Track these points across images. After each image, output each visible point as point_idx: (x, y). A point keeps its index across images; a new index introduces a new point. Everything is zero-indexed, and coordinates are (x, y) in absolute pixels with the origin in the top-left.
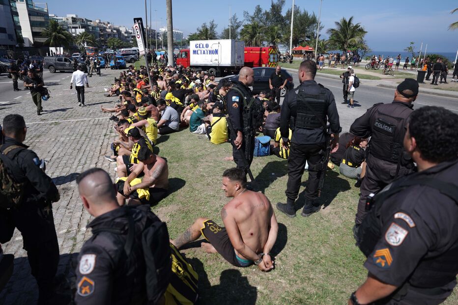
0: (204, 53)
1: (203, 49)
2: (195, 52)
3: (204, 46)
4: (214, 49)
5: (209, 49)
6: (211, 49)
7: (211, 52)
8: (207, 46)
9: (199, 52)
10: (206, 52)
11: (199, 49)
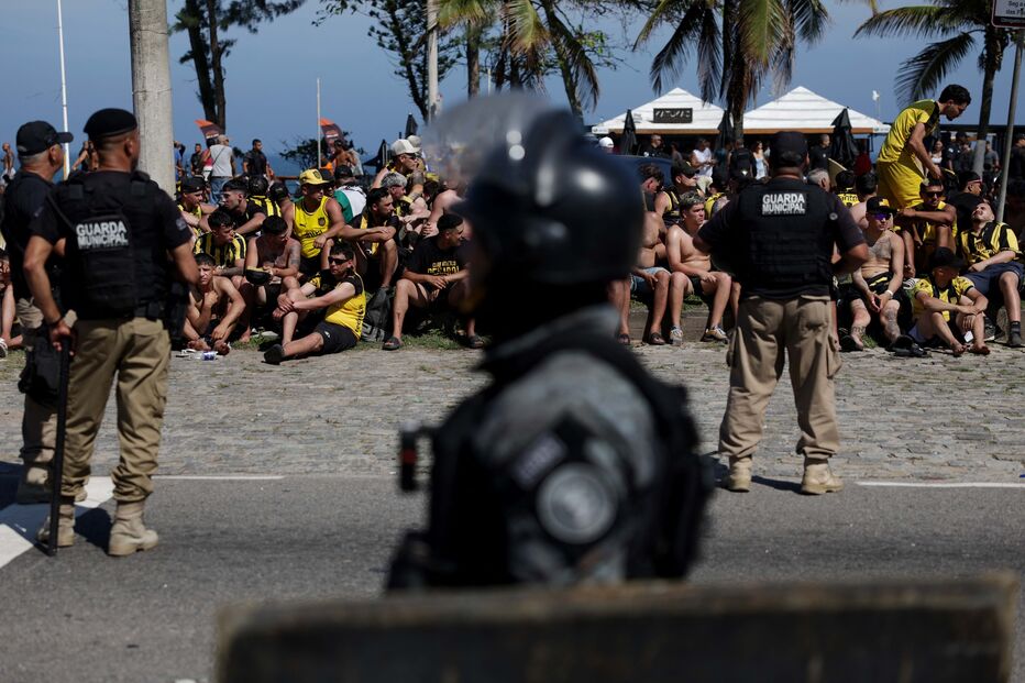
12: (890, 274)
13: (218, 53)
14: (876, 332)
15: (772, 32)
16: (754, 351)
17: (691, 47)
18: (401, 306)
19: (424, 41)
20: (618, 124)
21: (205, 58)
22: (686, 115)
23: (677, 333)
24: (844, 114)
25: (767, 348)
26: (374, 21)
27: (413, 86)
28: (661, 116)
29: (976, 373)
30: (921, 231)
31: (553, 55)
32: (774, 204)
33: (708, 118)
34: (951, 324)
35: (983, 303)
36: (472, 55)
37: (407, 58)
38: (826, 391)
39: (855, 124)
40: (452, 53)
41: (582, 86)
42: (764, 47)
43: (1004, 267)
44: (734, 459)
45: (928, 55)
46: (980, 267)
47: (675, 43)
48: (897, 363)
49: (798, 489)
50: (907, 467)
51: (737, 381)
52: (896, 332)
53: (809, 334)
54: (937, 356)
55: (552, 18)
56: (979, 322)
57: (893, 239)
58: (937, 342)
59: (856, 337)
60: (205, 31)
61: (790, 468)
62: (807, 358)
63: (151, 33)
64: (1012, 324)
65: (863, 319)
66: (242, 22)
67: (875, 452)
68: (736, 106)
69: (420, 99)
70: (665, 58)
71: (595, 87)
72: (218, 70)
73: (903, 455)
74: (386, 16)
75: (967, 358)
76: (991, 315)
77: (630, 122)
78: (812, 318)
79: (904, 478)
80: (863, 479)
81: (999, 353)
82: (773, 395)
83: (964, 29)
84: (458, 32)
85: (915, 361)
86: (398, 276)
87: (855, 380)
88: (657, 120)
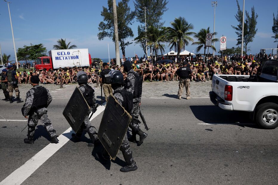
0: (66, 58)
1: (65, 56)
2: (57, 58)
3: (66, 53)
4: (75, 55)
5: (71, 55)
6: (72, 56)
7: (72, 58)
8: (69, 53)
9: (62, 58)
10: (68, 58)
11: (61, 56)
12: (195, 73)
13: (124, 48)
14: (194, 79)
15: (183, 45)
16: (181, 85)
17: (174, 46)
18: (144, 78)
19: (146, 46)
20: (166, 54)
21: (123, 49)
22: (173, 53)
23: (173, 80)
24: (190, 53)
25: (183, 84)
26: (140, 45)
27: (144, 51)
28: (171, 53)
29: (204, 84)
30: (199, 68)
31: (159, 47)
32: (183, 69)
33: (176, 54)
34: (202, 78)
35: (205, 76)
36: (151, 48)
37: (144, 48)
38: (189, 89)
39: (191, 54)
40: (148, 48)
41: (162, 51)
42: (182, 47)
43: (207, 72)
44: (179, 96)
45: (199, 47)
46: (204, 72)
47: (172, 46)
48: (196, 83)
49: (186, 99)
50: (197, 96)
51: (180, 88)
52: (196, 79)
53: (187, 83)
54: (200, 82)
55: (159, 44)
56: (204, 78)
57: (195, 69)
58: (200, 80)
59: (192, 80)
60: (123, 46)
61: (185, 96)
62: (187, 85)
63: (117, 50)
64: (208, 78)
65: (193, 78)
66: (127, 45)
67: (194, 94)
68: (179, 53)
69: (145, 52)
70: (171, 48)
71: (164, 51)
72: (124, 50)
73: (197, 94)
74: (141, 44)
75: (203, 82)
76: (206, 77)
77: (167, 54)
78: (187, 81)
79: (197, 97)
80: (193, 97)
81: (207, 81)
82: (183, 89)
83: (203, 44)
84: (149, 45)
85: (198, 82)
86: (143, 74)
87: (192, 85)
88: (170, 54)
